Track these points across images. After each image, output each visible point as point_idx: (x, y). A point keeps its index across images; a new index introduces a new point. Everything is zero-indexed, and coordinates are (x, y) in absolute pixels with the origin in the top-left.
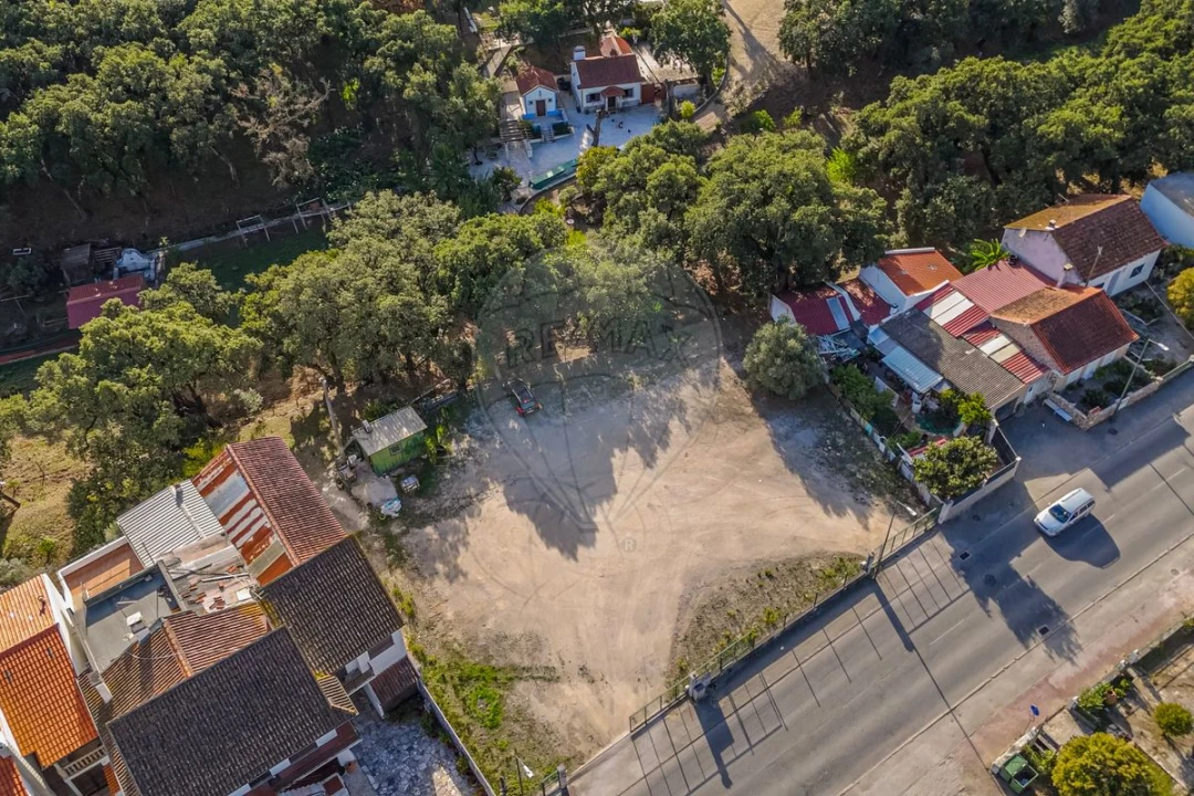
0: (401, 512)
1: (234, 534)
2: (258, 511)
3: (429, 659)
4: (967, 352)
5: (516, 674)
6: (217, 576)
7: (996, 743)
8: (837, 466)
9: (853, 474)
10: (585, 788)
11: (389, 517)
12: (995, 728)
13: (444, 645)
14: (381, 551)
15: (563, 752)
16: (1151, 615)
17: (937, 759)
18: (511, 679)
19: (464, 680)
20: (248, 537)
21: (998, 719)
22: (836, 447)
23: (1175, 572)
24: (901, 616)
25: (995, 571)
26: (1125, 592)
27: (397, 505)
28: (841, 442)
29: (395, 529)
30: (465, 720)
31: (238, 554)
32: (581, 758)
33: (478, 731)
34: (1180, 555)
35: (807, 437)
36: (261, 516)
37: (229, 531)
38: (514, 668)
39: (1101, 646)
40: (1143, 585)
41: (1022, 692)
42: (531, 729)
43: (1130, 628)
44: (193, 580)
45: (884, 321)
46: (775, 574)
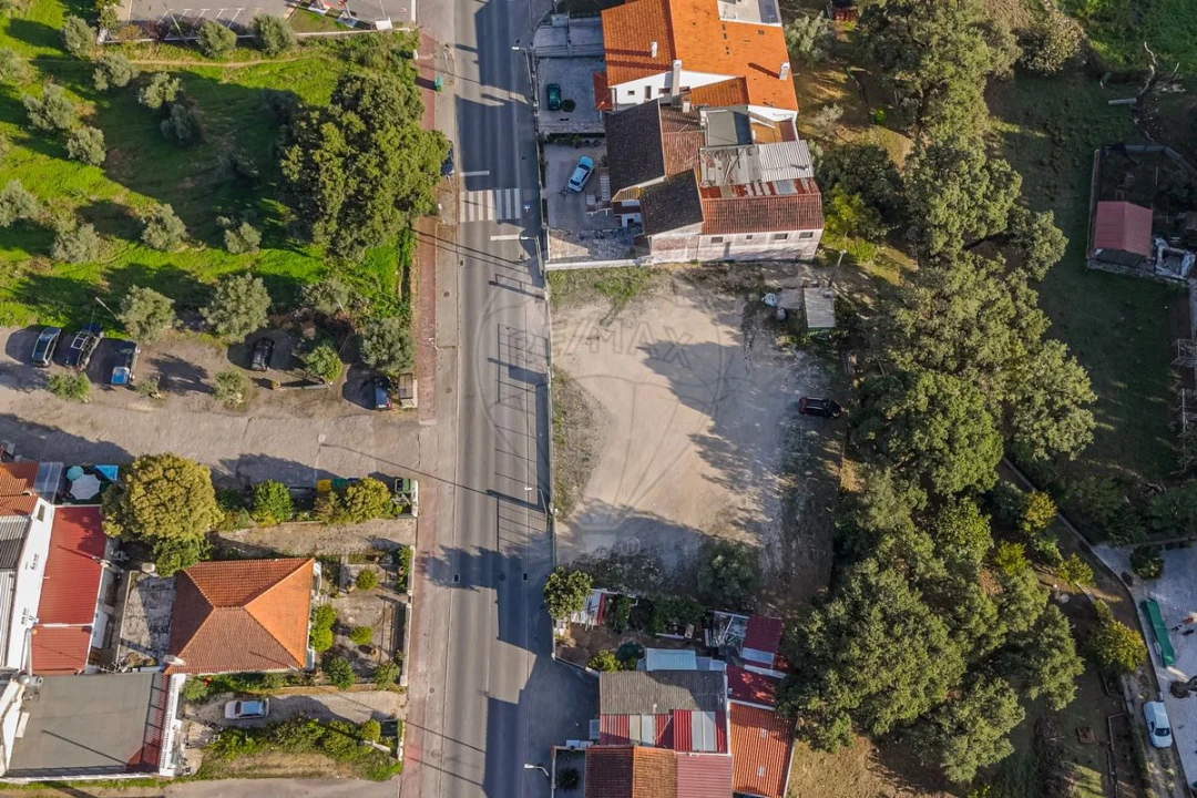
0: (764, 303)
1: (756, 185)
2: (759, 193)
3: (652, 276)
4: (655, 706)
5: (617, 307)
6: (728, 171)
7: (425, 498)
8: (636, 560)
9: (622, 563)
10: (539, 308)
11: (764, 295)
12: (432, 505)
13: (656, 286)
14: (741, 283)
15: (561, 308)
16: (422, 646)
17: (440, 463)
18: (615, 304)
19: (629, 284)
20: (748, 188)
21: (435, 510)
22: (649, 570)
23: (432, 691)
24: (514, 506)
25: (505, 584)
26: (442, 647)
27: (769, 302)
28: (652, 578)
29: (752, 296)
30: (607, 275)
31: (742, 182)
32: (554, 312)
33: (598, 278)
34: (438, 707)
35: (670, 561)
36: (755, 194)
37: (760, 184)
38: (620, 309)
39: (428, 600)
40: (438, 662)
41: (437, 534)
42: (583, 300)
43: (424, 627)
44: (733, 158)
45: (726, 678)
46: (586, 463)
